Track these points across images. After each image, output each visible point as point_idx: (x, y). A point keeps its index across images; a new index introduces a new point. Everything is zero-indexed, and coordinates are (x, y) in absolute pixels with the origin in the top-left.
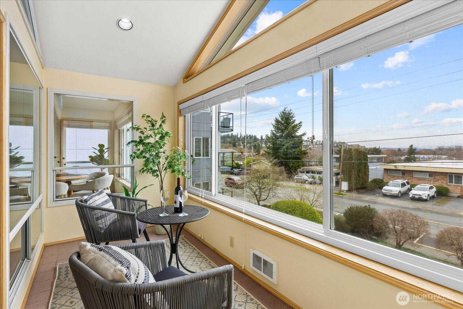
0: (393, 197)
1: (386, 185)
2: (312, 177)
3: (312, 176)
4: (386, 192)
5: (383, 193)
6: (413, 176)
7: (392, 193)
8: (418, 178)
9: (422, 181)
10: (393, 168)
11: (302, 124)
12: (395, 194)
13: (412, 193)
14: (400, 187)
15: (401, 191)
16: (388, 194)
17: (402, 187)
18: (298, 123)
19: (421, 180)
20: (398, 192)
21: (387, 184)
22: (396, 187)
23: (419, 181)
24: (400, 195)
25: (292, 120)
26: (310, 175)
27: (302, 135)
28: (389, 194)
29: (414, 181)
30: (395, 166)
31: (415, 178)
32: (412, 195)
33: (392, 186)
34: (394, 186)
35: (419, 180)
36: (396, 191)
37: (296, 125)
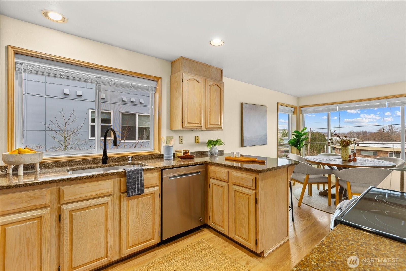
6: (360, 154)
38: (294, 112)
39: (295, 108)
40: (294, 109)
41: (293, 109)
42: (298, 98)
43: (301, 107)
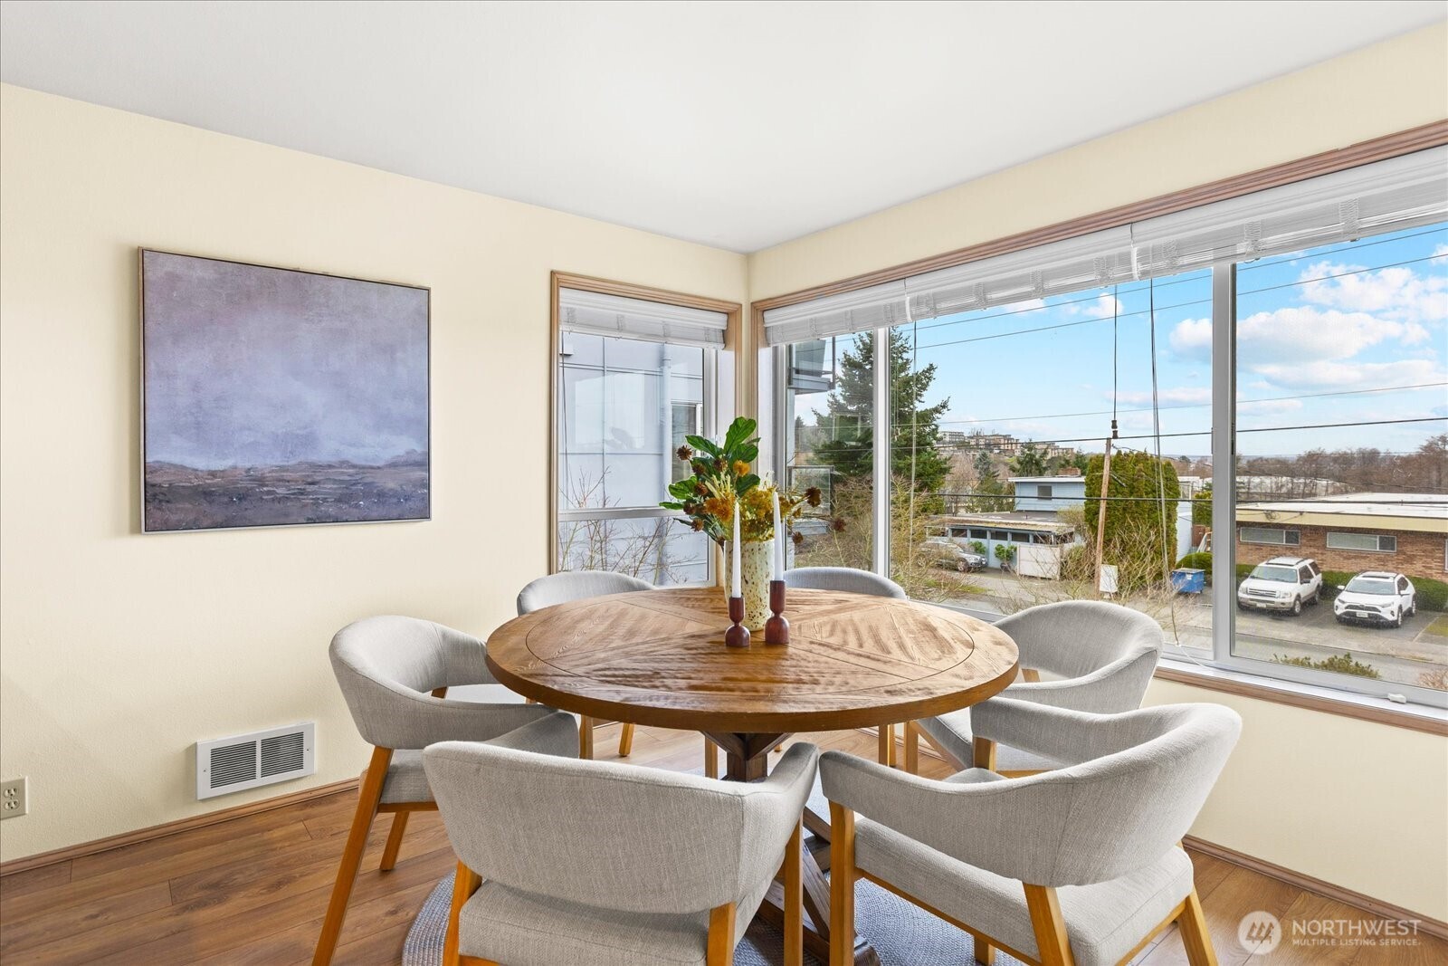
0: (1278, 614)
1: (1247, 577)
2: (973, 550)
3: (976, 544)
4: (1252, 600)
5: (1241, 600)
6: (1324, 546)
7: (1273, 602)
8: (1343, 550)
9: (1358, 561)
10: (1261, 518)
11: (935, 374)
12: (1283, 604)
13: (1343, 602)
14: (1296, 582)
15: (1302, 596)
16: (1259, 605)
17: (1301, 583)
18: (921, 371)
19: (1355, 557)
20: (1292, 600)
21: (1250, 572)
22: (1283, 581)
23: (1345, 561)
24: (1297, 609)
25: (900, 361)
26: (968, 540)
27: (936, 410)
28: (1264, 605)
29: (1329, 560)
30: (1269, 513)
31: (1334, 550)
32: (1347, 608)
33: (1270, 579)
34: (1277, 580)
35: (1348, 558)
36: (1286, 594)
37: (918, 378)
38: (725, 337)
39: (731, 313)
40: (724, 317)
41: (719, 321)
42: (748, 258)
43: (760, 308)
